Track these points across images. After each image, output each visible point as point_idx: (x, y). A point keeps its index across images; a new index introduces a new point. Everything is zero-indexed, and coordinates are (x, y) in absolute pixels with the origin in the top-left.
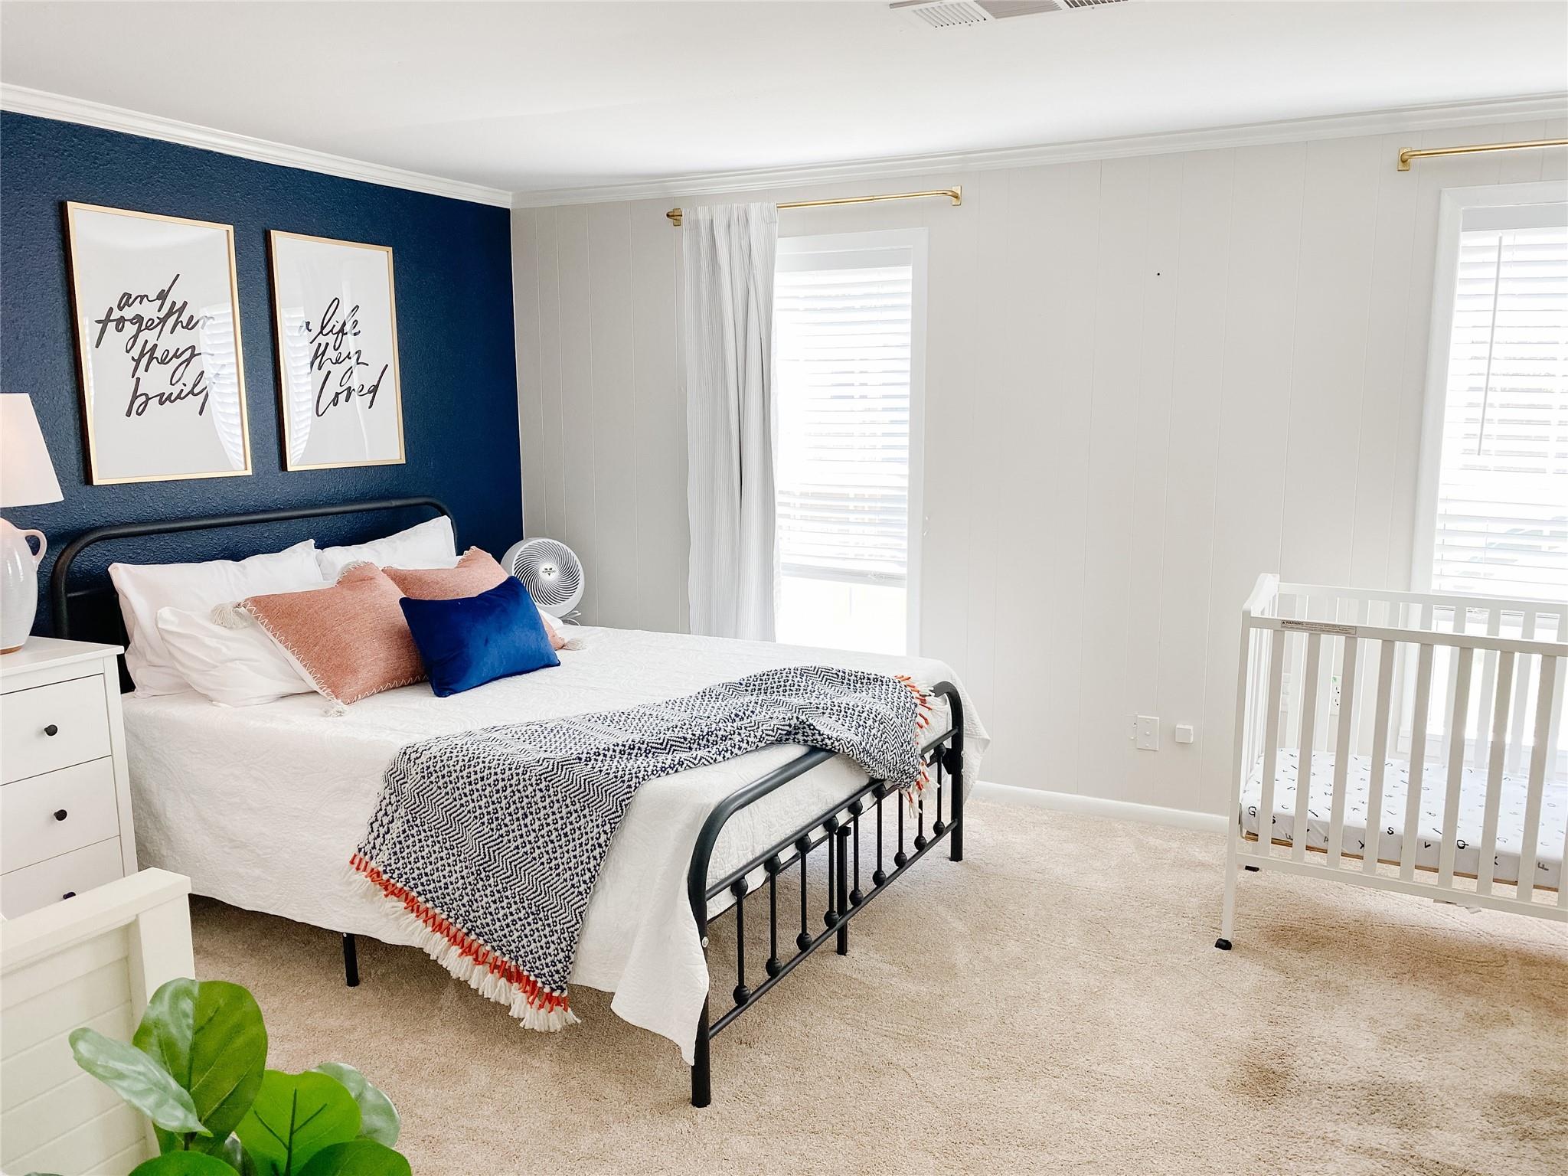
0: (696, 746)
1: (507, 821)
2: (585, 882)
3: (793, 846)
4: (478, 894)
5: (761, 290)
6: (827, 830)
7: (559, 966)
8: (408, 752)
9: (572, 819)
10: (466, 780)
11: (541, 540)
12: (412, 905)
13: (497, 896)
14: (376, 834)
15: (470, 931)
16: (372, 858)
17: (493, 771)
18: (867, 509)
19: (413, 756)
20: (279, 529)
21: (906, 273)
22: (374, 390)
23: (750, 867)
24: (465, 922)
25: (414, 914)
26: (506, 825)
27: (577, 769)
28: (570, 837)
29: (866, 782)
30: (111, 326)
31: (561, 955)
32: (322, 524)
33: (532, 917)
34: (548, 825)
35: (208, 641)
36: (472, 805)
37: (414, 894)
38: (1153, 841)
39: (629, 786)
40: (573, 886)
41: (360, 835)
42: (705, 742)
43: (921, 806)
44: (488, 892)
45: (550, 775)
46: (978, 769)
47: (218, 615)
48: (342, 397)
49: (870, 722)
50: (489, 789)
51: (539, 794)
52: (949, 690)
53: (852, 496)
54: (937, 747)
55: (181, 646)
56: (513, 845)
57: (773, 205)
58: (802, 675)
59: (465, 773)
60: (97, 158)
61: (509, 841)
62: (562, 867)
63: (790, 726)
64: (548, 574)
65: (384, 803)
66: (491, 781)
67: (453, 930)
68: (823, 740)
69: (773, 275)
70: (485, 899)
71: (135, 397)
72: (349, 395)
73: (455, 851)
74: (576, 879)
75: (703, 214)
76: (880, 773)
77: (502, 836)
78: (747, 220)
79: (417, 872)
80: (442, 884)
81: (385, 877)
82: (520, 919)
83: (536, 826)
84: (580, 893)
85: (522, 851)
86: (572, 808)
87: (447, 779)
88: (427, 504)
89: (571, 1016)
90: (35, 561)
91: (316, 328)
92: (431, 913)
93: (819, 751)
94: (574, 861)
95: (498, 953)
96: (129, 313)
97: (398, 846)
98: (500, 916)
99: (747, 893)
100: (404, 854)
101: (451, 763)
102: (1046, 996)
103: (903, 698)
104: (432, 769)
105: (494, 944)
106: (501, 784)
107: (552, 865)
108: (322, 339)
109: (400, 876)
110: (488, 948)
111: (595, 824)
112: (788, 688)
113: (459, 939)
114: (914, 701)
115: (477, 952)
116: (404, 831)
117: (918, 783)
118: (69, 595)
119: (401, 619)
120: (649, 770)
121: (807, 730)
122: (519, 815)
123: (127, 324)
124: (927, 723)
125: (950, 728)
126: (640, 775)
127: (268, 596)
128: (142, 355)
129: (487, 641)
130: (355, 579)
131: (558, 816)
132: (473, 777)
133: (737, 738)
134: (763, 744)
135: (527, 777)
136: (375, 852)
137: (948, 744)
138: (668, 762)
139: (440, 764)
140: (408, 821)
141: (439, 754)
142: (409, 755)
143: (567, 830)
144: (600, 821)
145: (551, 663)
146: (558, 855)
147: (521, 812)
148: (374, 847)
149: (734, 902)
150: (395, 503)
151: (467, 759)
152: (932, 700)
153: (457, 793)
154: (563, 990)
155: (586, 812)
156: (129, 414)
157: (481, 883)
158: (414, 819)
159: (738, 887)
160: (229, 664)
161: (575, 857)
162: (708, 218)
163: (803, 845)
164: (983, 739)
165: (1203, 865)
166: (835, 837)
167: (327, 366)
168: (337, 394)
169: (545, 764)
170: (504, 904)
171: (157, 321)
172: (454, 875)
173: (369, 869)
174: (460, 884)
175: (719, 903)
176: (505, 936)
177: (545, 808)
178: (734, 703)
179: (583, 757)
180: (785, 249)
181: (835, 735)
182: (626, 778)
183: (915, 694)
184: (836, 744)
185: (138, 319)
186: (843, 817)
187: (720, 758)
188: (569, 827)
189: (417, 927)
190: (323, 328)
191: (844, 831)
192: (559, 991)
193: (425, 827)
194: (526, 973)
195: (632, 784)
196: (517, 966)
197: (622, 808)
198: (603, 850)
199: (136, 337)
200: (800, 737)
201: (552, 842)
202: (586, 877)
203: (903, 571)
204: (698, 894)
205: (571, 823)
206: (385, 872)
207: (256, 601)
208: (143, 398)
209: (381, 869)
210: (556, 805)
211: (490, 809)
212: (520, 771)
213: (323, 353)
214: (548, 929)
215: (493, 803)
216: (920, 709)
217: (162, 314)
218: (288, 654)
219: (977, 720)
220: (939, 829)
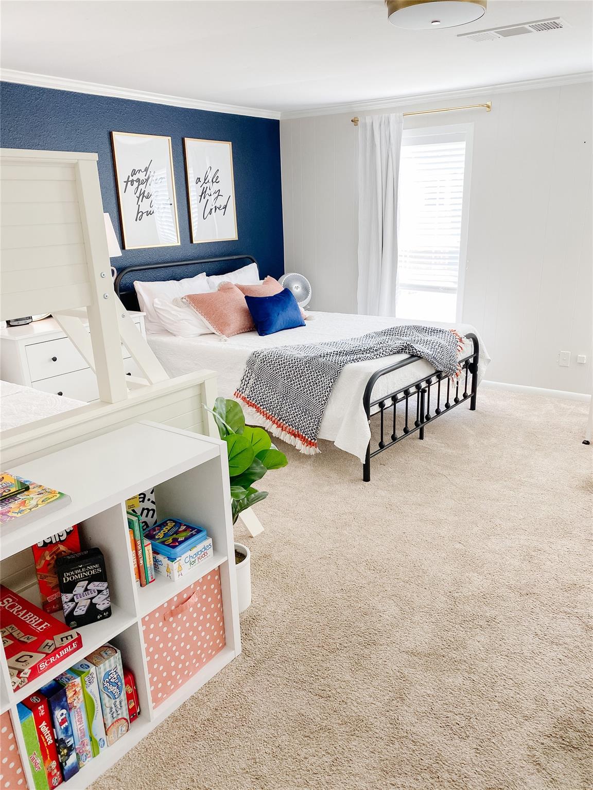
0: (365, 353)
1: (294, 379)
2: (324, 400)
3: (403, 393)
4: (283, 405)
5: (394, 156)
6: (417, 389)
7: (314, 431)
8: (255, 353)
9: (319, 378)
10: (278, 364)
11: (293, 274)
12: (258, 410)
13: (291, 406)
14: (243, 384)
15: (280, 419)
16: (242, 393)
17: (288, 360)
18: (441, 257)
19: (257, 355)
20: (191, 268)
21: (463, 145)
22: (225, 207)
23: (386, 398)
24: (278, 415)
25: (259, 413)
26: (293, 380)
27: (320, 359)
28: (318, 384)
29: (434, 372)
30: (129, 183)
31: (315, 427)
32: (207, 266)
33: (304, 413)
34: (309, 380)
35: (173, 312)
36: (280, 373)
37: (259, 406)
38: (563, 405)
39: (341, 366)
40: (319, 402)
41: (238, 384)
42: (369, 352)
43: (457, 384)
44: (287, 404)
45: (310, 361)
46: (484, 372)
47: (175, 302)
48: (214, 210)
49: (437, 347)
50: (287, 367)
51: (306, 369)
52: (473, 337)
53: (433, 251)
54: (467, 361)
55: (164, 314)
56: (296, 387)
57: (401, 114)
58: (408, 329)
59: (277, 361)
60: (121, 112)
61: (295, 386)
62: (315, 395)
63: (403, 346)
64: (296, 290)
65: (246, 373)
66: (287, 364)
67: (273, 419)
68: (416, 352)
69: (400, 147)
70: (286, 407)
71: (138, 213)
72: (216, 209)
73: (274, 390)
74: (321, 399)
75: (368, 120)
76: (440, 368)
77: (292, 384)
78: (389, 122)
79: (260, 398)
80: (269, 402)
81: (248, 399)
82: (299, 414)
83: (305, 381)
84: (322, 404)
85: (300, 390)
86: (318, 374)
87: (270, 363)
88: (247, 258)
89: (318, 450)
90: (113, 279)
91: (202, 180)
92: (265, 413)
93: (415, 356)
94: (320, 393)
95: (291, 427)
96: (135, 178)
97: (252, 388)
98: (292, 413)
99: (385, 407)
100: (255, 391)
101: (272, 357)
102: (505, 456)
103: (452, 338)
104: (265, 360)
105: (290, 423)
106: (291, 365)
107: (311, 394)
108: (205, 185)
109: (254, 399)
110: (287, 425)
111: (327, 379)
112: (402, 334)
113: (276, 422)
114: (456, 340)
115: (283, 427)
116: (255, 383)
117: (456, 374)
118: (121, 293)
119: (245, 304)
120: (348, 360)
121: (410, 348)
122: (298, 376)
123: (135, 182)
124: (462, 349)
125: (473, 354)
126: (345, 362)
127: (194, 295)
128: (140, 195)
129: (278, 314)
130: (225, 288)
131: (313, 377)
132: (280, 363)
133: (381, 350)
134: (392, 353)
135: (301, 362)
136: (243, 391)
137: (471, 361)
138: (355, 358)
139: (268, 358)
140: (256, 379)
141: (267, 354)
142: (255, 355)
143: (317, 382)
144: (329, 378)
145: (302, 325)
146: (313, 391)
147: (299, 375)
148: (243, 389)
149: (380, 410)
150: (235, 257)
151: (278, 356)
152: (465, 340)
153: (275, 368)
154: (315, 440)
155: (324, 375)
156: (136, 220)
157: (284, 401)
158: (258, 378)
159: (381, 405)
160: (181, 321)
161: (320, 391)
162: (371, 121)
163: (407, 393)
164: (488, 359)
165: (584, 415)
166: (420, 393)
167: (207, 197)
168: (211, 209)
169: (308, 358)
170: (293, 409)
171: (145, 180)
172: (274, 399)
173: (241, 397)
174: (276, 402)
175: (375, 409)
176: (294, 420)
177: (308, 374)
178: (379, 339)
179: (322, 355)
180: (406, 135)
181: (422, 351)
182: (339, 363)
183: (457, 337)
184: (422, 354)
185: (138, 180)
186: (424, 385)
187: (375, 357)
188: (317, 381)
189: (260, 418)
190: (205, 180)
191: (424, 391)
192: (314, 440)
193: (263, 381)
194: (301, 434)
195: (342, 365)
196: (298, 432)
197: (338, 373)
198: (330, 389)
199: (138, 187)
200: (407, 350)
201: (311, 386)
202: (324, 399)
203: (456, 286)
204: (367, 405)
205: (318, 379)
206: (248, 398)
207: (189, 296)
208: (141, 213)
209: (246, 396)
210: (313, 373)
211: (287, 374)
212: (298, 360)
213: (205, 192)
214: (310, 417)
215: (288, 372)
216: (459, 343)
217: (146, 178)
218: (202, 318)
219: (485, 350)
220: (465, 396)
